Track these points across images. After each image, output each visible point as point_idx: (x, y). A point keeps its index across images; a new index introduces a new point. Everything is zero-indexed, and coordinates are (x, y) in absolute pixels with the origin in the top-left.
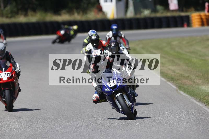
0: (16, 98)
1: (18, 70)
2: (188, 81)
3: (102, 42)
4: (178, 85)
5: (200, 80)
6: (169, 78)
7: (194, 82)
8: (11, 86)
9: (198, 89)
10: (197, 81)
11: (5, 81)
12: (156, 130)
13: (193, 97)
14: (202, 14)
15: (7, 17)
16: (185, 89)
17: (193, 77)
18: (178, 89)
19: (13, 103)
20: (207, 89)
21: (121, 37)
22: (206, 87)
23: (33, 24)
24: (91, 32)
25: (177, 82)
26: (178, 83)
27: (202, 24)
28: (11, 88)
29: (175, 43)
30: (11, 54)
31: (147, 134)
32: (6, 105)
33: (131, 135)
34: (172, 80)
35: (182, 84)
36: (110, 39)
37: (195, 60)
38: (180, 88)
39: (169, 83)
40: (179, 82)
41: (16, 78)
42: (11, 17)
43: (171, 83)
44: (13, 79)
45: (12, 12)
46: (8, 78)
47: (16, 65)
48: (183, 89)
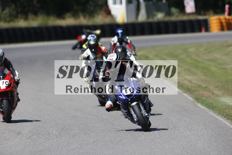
0: (14, 108)
1: (17, 78)
2: (207, 92)
3: (101, 48)
4: (195, 96)
5: (220, 91)
6: (185, 89)
7: (213, 94)
8: (10, 95)
9: (217, 101)
10: (216, 92)
11: (3, 90)
12: (171, 147)
13: (212, 110)
14: (222, 17)
15: (5, 21)
16: (202, 100)
17: (211, 88)
18: (195, 101)
19: (11, 114)
20: (227, 102)
21: (127, 43)
22: (226, 99)
23: (34, 29)
24: (91, 37)
25: (194, 94)
26: (196, 95)
27: (222, 29)
28: (10, 98)
29: (192, 50)
30: (9, 61)
31: (161, 151)
32: (4, 116)
33: (143, 152)
34: (188, 92)
35: (200, 95)
36: (115, 44)
37: (213, 69)
38: (197, 99)
39: (185, 95)
40: (196, 93)
41: (15, 87)
42: (10, 21)
43: (187, 94)
44: (11, 88)
45: (11, 15)
46: (6, 86)
47: (14, 73)
48: (201, 101)
